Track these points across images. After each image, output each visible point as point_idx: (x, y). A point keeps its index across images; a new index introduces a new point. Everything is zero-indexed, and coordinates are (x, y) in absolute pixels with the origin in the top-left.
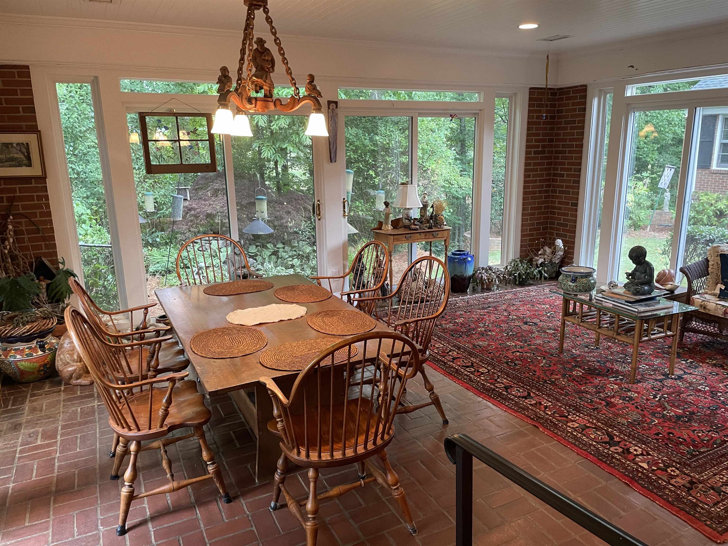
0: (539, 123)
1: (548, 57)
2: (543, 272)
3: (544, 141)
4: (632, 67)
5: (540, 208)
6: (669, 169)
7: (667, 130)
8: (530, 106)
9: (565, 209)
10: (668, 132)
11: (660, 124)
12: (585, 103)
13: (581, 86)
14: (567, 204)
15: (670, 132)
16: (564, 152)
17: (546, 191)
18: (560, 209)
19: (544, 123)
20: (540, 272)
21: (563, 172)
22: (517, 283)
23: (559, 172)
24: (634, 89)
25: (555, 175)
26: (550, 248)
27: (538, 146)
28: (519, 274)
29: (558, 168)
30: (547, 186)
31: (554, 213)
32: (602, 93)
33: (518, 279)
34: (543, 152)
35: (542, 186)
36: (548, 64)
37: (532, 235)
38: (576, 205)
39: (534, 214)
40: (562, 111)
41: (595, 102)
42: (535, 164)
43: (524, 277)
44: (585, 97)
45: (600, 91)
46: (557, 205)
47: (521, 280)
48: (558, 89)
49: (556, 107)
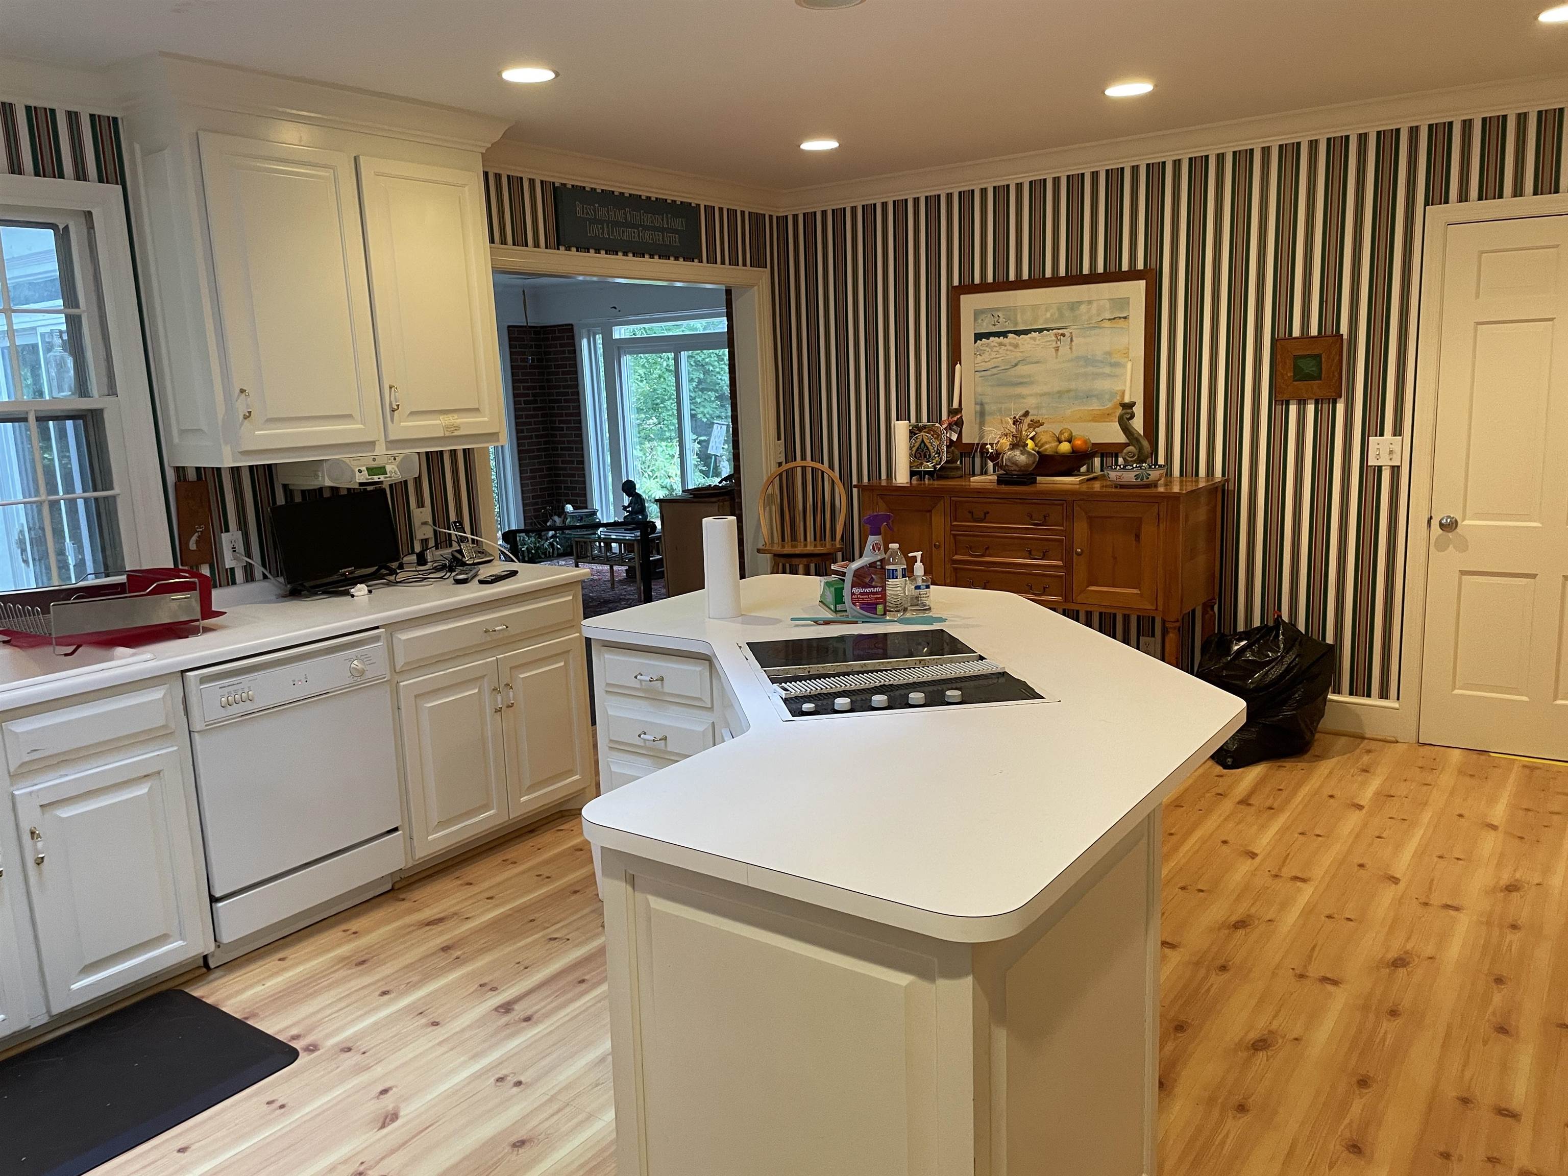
0: (525, 367)
1: (524, 291)
2: (555, 543)
3: (534, 388)
4: (615, 308)
5: (541, 470)
6: (719, 426)
7: (718, 370)
8: (511, 347)
9: (571, 469)
10: (719, 373)
11: (707, 360)
12: (573, 345)
13: (566, 325)
14: (572, 462)
15: (722, 372)
16: (559, 401)
17: (545, 450)
18: (565, 469)
19: (531, 367)
20: (551, 544)
21: (561, 425)
22: (526, 559)
23: (557, 425)
24: (623, 331)
25: (553, 429)
26: (559, 516)
27: (527, 395)
28: (527, 548)
29: (555, 421)
30: (546, 443)
31: (558, 475)
32: (591, 335)
33: (526, 554)
34: (535, 402)
35: (539, 443)
36: (525, 300)
37: (536, 504)
38: (582, 462)
39: (535, 478)
40: (549, 353)
41: (585, 342)
42: (527, 417)
43: (533, 551)
44: (573, 338)
45: (589, 331)
46: (561, 465)
47: (530, 556)
48: (542, 327)
49: (541, 348)
